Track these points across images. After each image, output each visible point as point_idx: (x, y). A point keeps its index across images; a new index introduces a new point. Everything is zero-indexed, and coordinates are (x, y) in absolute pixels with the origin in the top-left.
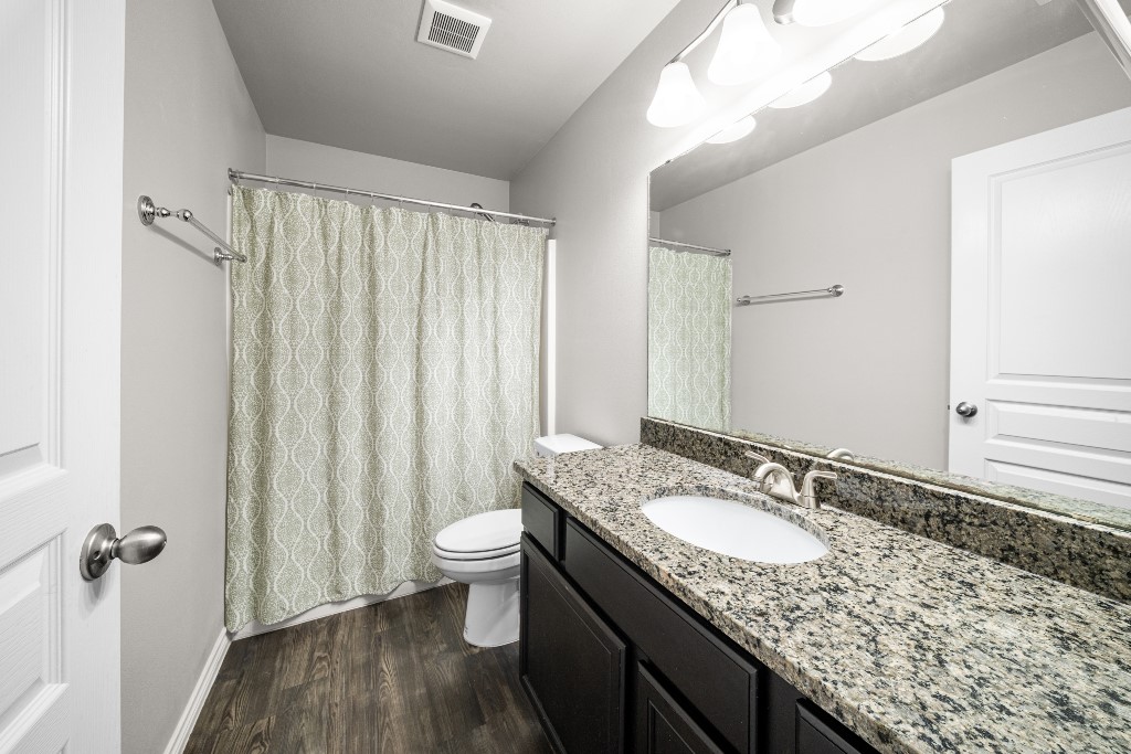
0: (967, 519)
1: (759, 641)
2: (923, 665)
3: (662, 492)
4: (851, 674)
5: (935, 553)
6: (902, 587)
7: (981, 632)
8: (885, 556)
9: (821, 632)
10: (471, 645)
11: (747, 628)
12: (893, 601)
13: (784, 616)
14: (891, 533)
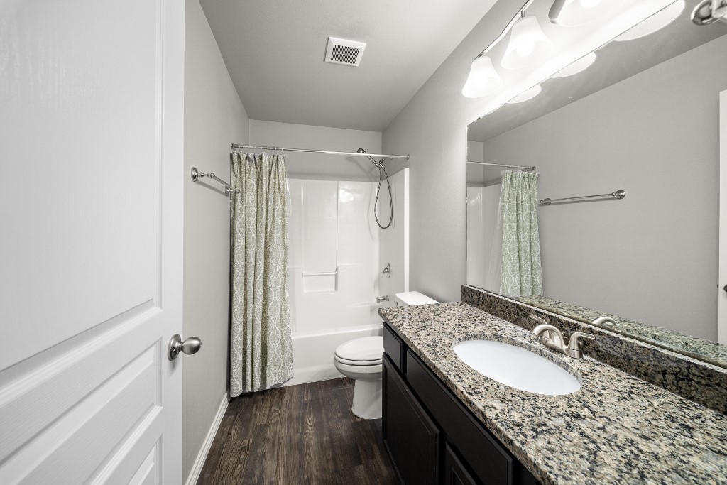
0: (696, 379)
1: (512, 441)
2: (627, 476)
3: (470, 337)
4: (570, 472)
5: (667, 400)
6: (629, 422)
7: (685, 463)
8: (624, 398)
9: (557, 442)
10: (356, 416)
11: (505, 432)
12: (619, 431)
13: (533, 428)
14: (634, 382)
